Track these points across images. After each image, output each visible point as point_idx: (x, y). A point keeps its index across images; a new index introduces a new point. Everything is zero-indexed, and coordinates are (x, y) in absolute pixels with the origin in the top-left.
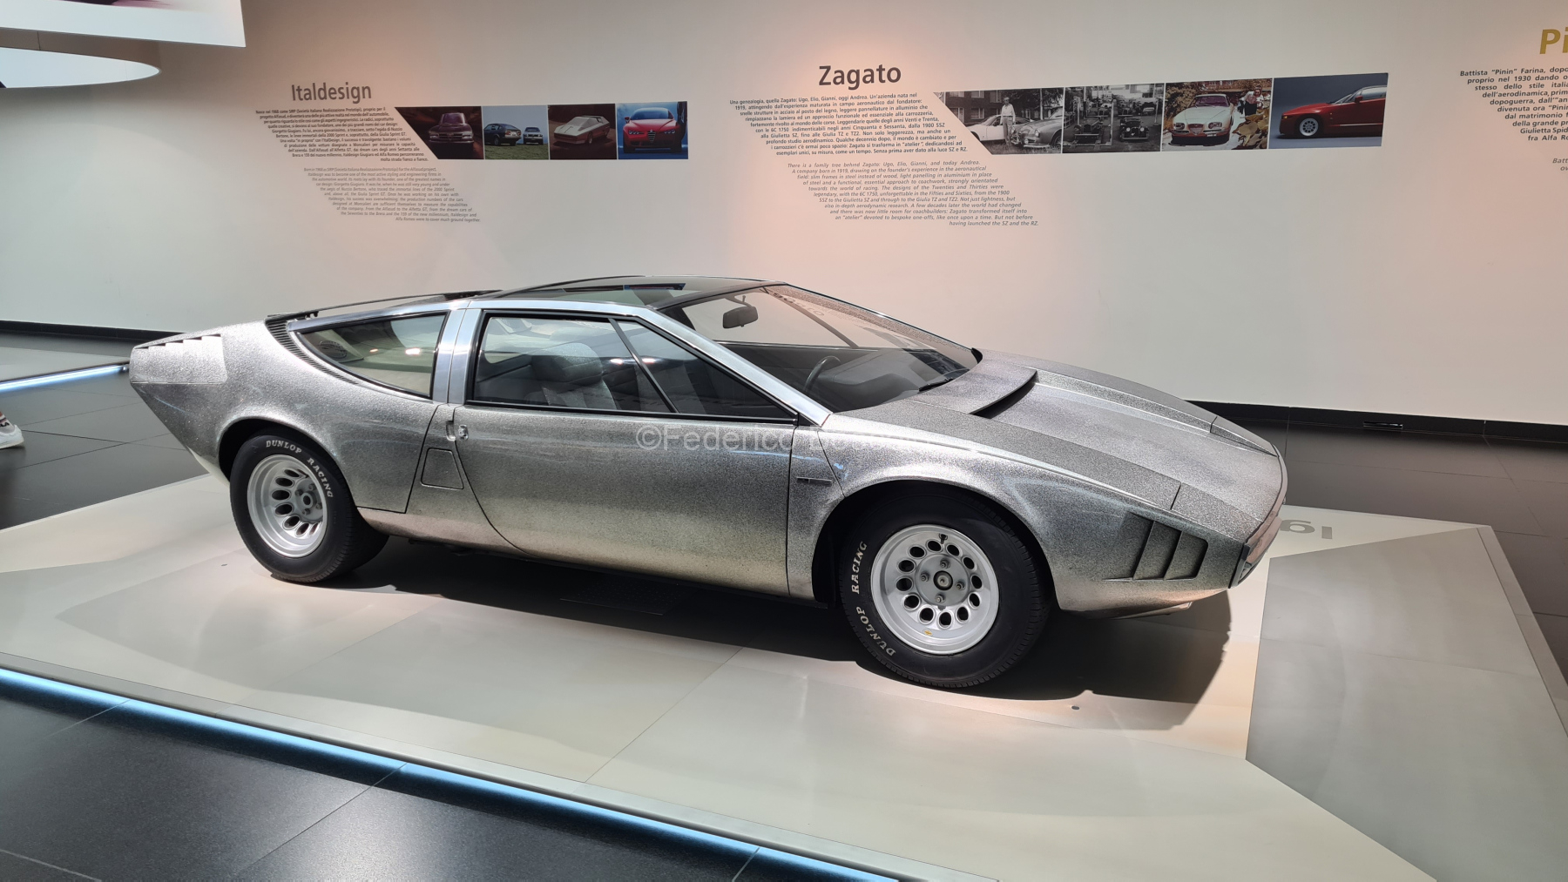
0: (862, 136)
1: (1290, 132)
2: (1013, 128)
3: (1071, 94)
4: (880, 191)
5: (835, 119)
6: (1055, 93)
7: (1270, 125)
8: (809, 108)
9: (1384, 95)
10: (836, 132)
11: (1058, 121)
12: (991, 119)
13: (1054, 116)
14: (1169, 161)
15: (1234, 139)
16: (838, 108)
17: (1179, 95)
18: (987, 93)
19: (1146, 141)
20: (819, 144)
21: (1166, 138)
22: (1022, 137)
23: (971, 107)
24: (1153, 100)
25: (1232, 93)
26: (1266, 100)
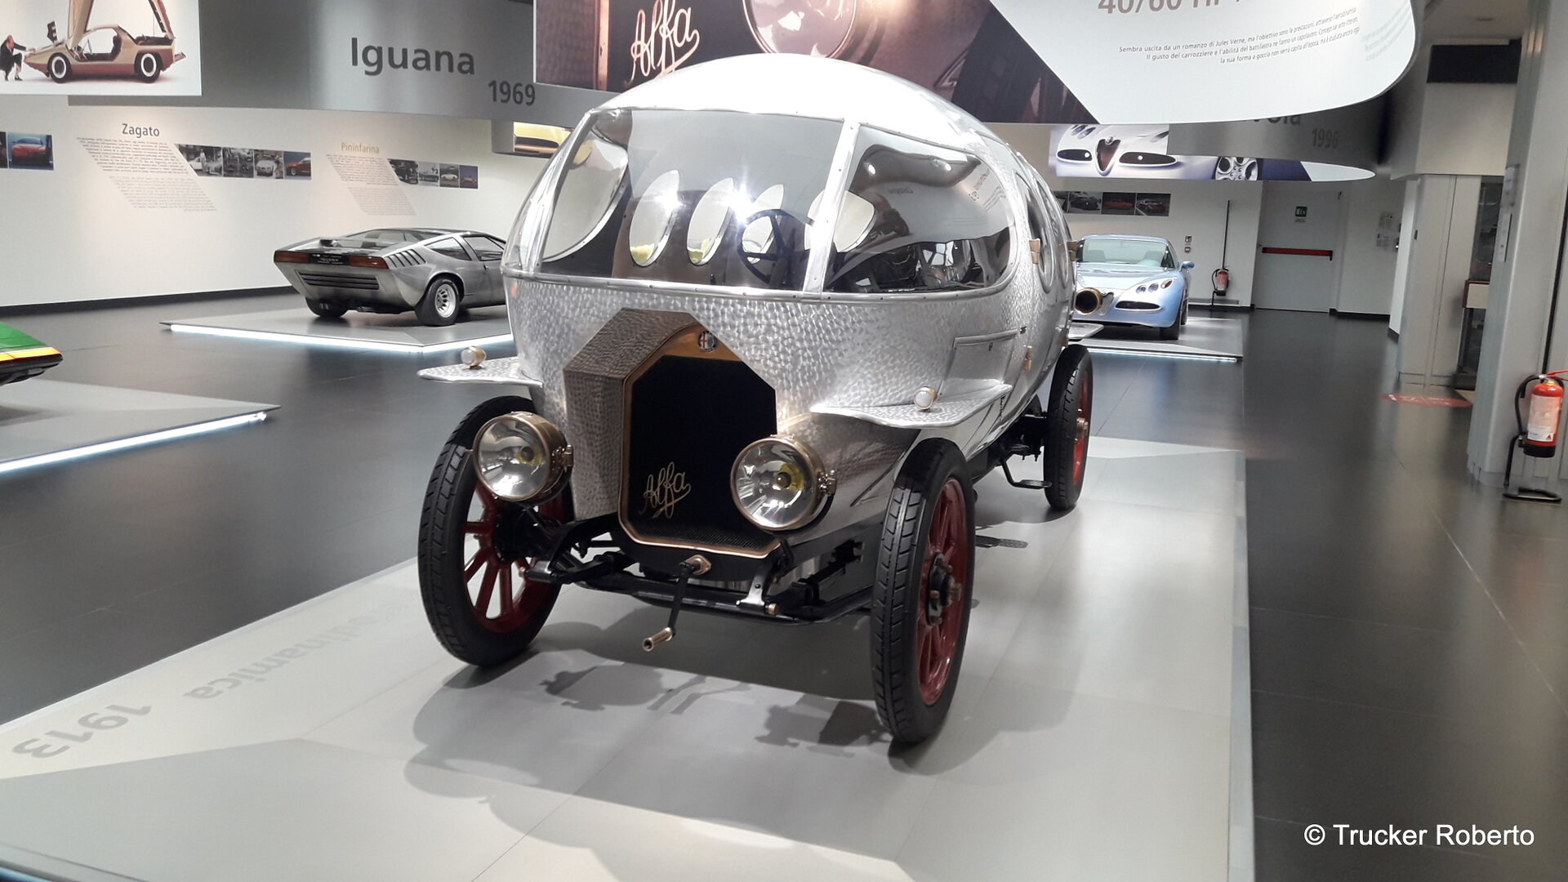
0: (144, 163)
1: (289, 174)
2: (205, 164)
3: (225, 150)
4: (154, 192)
5: (132, 153)
6: (218, 149)
7: (284, 170)
8: (118, 146)
9: (310, 161)
10: (132, 160)
11: (220, 163)
12: (197, 159)
13: (219, 160)
14: (256, 182)
15: (274, 174)
16: (132, 147)
17: (260, 154)
18: (194, 146)
19: (248, 173)
20: (124, 166)
21: (255, 172)
22: (209, 169)
23: (190, 152)
24: (249, 156)
25: (272, 156)
26: (282, 159)
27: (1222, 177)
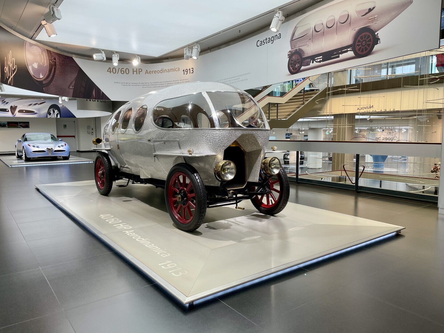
27: (49, 117)
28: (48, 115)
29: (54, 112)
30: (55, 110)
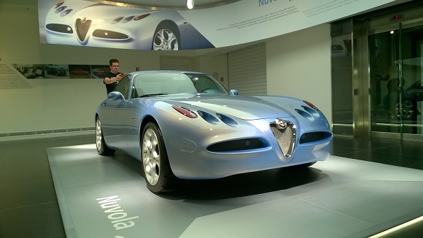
27: (157, 49)
28: (154, 44)
29: (166, 37)
30: (170, 33)
